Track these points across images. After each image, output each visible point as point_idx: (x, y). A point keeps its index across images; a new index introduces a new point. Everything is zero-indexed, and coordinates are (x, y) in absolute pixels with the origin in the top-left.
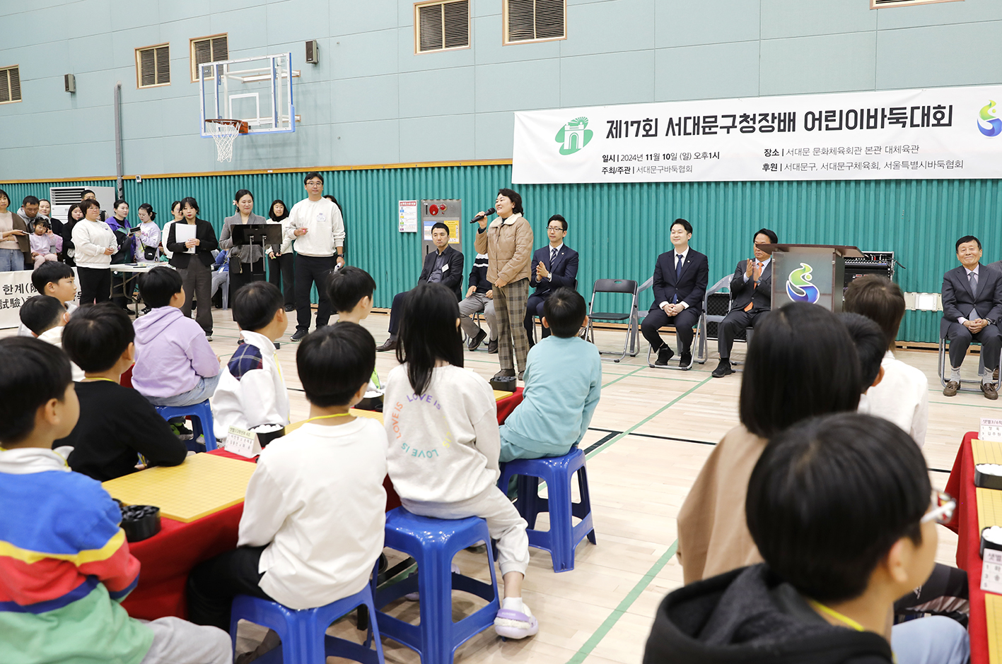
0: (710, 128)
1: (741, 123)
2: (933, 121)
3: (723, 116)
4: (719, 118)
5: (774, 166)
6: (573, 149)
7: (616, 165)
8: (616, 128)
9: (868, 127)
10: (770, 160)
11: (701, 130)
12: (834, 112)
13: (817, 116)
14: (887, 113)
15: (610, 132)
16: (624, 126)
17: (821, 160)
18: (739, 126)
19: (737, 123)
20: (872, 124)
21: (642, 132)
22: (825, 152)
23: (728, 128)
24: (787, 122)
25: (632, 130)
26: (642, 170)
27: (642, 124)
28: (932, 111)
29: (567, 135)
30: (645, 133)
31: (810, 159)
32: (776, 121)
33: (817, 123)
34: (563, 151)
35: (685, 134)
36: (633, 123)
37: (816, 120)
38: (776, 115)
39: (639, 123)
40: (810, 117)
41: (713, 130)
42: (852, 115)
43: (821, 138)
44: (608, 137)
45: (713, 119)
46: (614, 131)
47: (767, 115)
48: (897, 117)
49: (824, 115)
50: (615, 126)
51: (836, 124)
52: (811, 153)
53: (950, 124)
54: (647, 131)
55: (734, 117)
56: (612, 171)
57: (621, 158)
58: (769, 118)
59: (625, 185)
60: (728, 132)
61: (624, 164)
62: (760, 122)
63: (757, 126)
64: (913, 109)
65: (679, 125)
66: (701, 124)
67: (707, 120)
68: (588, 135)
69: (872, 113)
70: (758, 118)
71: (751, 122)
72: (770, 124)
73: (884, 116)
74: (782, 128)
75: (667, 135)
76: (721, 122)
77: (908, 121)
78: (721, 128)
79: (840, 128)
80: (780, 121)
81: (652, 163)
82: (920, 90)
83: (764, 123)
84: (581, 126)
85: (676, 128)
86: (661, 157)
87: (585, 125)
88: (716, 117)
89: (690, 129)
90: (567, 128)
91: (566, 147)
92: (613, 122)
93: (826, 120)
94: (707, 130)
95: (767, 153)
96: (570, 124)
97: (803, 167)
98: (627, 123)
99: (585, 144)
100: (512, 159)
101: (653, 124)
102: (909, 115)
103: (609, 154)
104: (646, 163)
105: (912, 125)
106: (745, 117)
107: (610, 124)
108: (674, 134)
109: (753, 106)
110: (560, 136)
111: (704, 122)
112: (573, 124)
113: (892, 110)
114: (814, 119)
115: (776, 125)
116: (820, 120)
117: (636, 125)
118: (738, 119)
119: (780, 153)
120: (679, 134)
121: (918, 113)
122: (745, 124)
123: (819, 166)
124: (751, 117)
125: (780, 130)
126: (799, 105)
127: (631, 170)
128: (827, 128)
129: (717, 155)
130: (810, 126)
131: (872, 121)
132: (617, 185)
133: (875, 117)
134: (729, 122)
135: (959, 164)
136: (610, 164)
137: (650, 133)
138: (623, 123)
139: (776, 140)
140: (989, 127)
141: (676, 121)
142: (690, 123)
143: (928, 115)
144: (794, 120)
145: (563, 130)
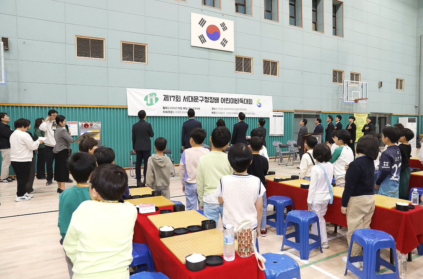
0: (196, 100)
1: (205, 99)
2: (249, 103)
3: (200, 97)
4: (199, 97)
5: (215, 113)
6: (151, 104)
7: (168, 110)
8: (167, 98)
9: (236, 103)
10: (214, 111)
11: (194, 100)
12: (228, 98)
13: (224, 99)
14: (239, 100)
15: (165, 99)
16: (169, 97)
17: (226, 111)
18: (205, 100)
19: (204, 99)
20: (236, 102)
21: (175, 100)
22: (227, 109)
23: (202, 101)
24: (216, 100)
25: (172, 99)
26: (176, 112)
27: (175, 97)
28: (248, 100)
29: (149, 99)
30: (176, 100)
31: (223, 111)
32: (214, 99)
33: (224, 101)
34: (147, 104)
35: (189, 101)
36: (172, 96)
37: (224, 100)
38: (214, 98)
39: (174, 96)
40: (222, 99)
41: (197, 101)
42: (232, 99)
43: (225, 105)
44: (164, 101)
45: (197, 98)
46: (166, 99)
47: (212, 98)
48: (242, 101)
49: (225, 99)
50: (166, 97)
51: (228, 102)
52: (223, 109)
53: (252, 104)
54: (177, 100)
55: (203, 97)
56: (166, 112)
57: (169, 108)
58: (212, 99)
59: (170, 117)
60: (202, 102)
61: (170, 110)
62: (210, 99)
63: (209, 101)
64: (245, 99)
65: (187, 98)
66: (194, 99)
67: (195, 97)
68: (157, 99)
69: (236, 100)
70: (209, 98)
71: (208, 99)
72: (212, 100)
73: (239, 101)
74: (216, 102)
75: (184, 101)
76: (199, 99)
77: (244, 102)
78: (200, 100)
79: (229, 103)
80: (215, 100)
81: (180, 110)
82: (246, 95)
83: (211, 100)
84: (154, 96)
85: (186, 99)
86: (183, 108)
87: (155, 96)
88: (198, 97)
89: (190, 100)
90: (149, 96)
91: (149, 103)
92: (165, 96)
93: (226, 100)
94: (196, 101)
95: (213, 109)
96: (149, 95)
97: (221, 113)
98: (170, 96)
99: (156, 102)
100: (127, 106)
101: (179, 97)
102: (244, 101)
103: (165, 106)
104: (178, 110)
105: (245, 103)
106: (206, 98)
107: (164, 96)
108: (186, 101)
109: (208, 95)
110: (146, 99)
111: (195, 98)
112: (151, 95)
113: (240, 99)
114: (223, 100)
115: (214, 101)
116: (225, 100)
117: (173, 97)
118: (204, 98)
119: (216, 109)
120: (187, 101)
121: (246, 100)
122: (206, 100)
123: (225, 113)
124: (208, 98)
125: (215, 102)
126: (220, 96)
127: (173, 112)
128: (227, 103)
129: (199, 109)
130: (222, 102)
131: (236, 101)
132: (167, 117)
133: (237, 100)
134: (201, 99)
135: (254, 114)
136: (165, 110)
137: (178, 100)
138: (169, 96)
139: (214, 105)
140: (259, 105)
141: (186, 97)
142: (190, 98)
143: (248, 101)
144: (218, 100)
145: (147, 97)
